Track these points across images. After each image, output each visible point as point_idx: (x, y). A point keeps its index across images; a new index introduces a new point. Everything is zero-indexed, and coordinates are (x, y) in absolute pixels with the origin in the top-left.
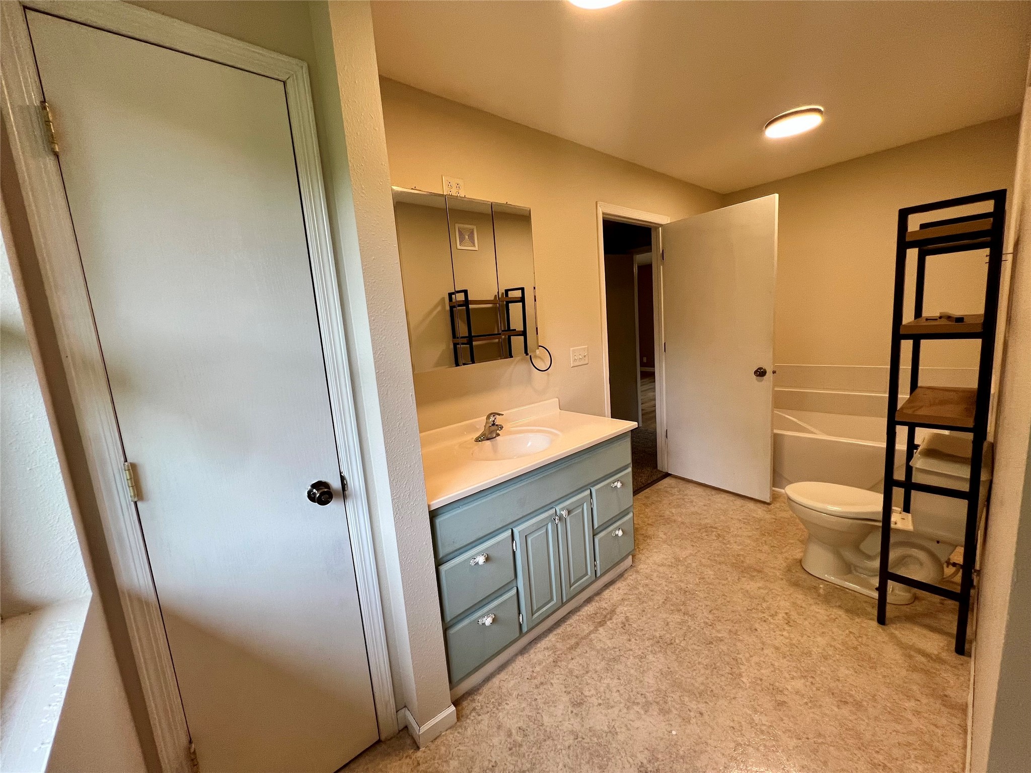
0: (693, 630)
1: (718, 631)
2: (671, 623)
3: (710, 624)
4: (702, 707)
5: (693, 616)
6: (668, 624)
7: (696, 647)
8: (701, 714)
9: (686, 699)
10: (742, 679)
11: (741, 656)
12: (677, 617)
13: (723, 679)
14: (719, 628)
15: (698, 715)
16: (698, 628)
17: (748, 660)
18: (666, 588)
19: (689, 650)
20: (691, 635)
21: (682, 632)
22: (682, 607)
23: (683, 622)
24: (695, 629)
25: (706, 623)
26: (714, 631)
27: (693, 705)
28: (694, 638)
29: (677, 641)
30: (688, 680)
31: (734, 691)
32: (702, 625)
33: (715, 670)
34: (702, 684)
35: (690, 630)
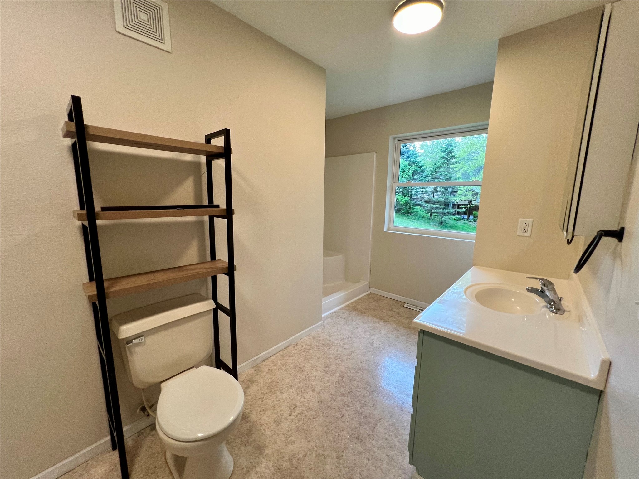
0: (358, 400)
1: (342, 400)
2: (371, 406)
3: (346, 406)
4: (361, 365)
5: (357, 412)
6: (374, 405)
7: (358, 390)
8: (361, 362)
9: (367, 367)
10: (339, 375)
11: (335, 385)
12: (366, 411)
13: (348, 375)
14: (341, 403)
15: (363, 362)
16: (354, 402)
17: (332, 383)
18: (374, 442)
19: (362, 388)
20: (359, 397)
21: (365, 400)
22: (363, 420)
23: (363, 407)
24: (356, 402)
25: (348, 406)
26: (345, 400)
27: (364, 365)
28: (358, 395)
29: (368, 393)
30: (364, 374)
31: (345, 370)
32: (351, 405)
33: (351, 378)
34: (358, 373)
35: (360, 401)
